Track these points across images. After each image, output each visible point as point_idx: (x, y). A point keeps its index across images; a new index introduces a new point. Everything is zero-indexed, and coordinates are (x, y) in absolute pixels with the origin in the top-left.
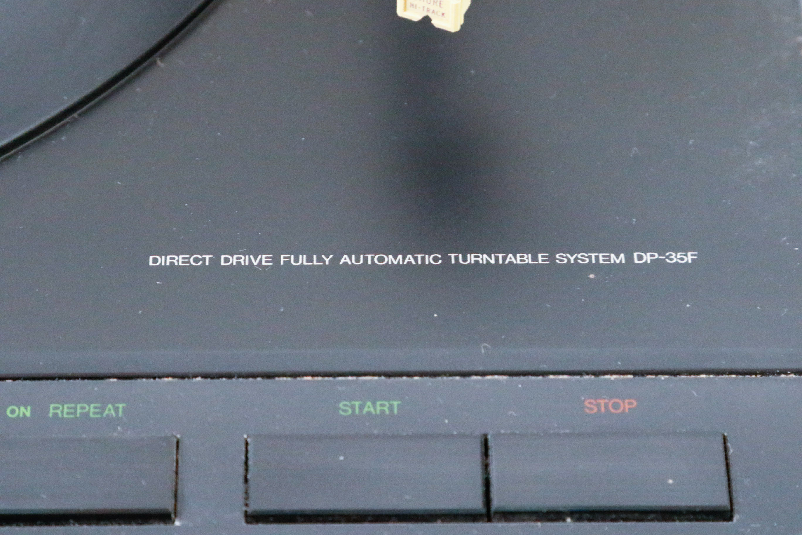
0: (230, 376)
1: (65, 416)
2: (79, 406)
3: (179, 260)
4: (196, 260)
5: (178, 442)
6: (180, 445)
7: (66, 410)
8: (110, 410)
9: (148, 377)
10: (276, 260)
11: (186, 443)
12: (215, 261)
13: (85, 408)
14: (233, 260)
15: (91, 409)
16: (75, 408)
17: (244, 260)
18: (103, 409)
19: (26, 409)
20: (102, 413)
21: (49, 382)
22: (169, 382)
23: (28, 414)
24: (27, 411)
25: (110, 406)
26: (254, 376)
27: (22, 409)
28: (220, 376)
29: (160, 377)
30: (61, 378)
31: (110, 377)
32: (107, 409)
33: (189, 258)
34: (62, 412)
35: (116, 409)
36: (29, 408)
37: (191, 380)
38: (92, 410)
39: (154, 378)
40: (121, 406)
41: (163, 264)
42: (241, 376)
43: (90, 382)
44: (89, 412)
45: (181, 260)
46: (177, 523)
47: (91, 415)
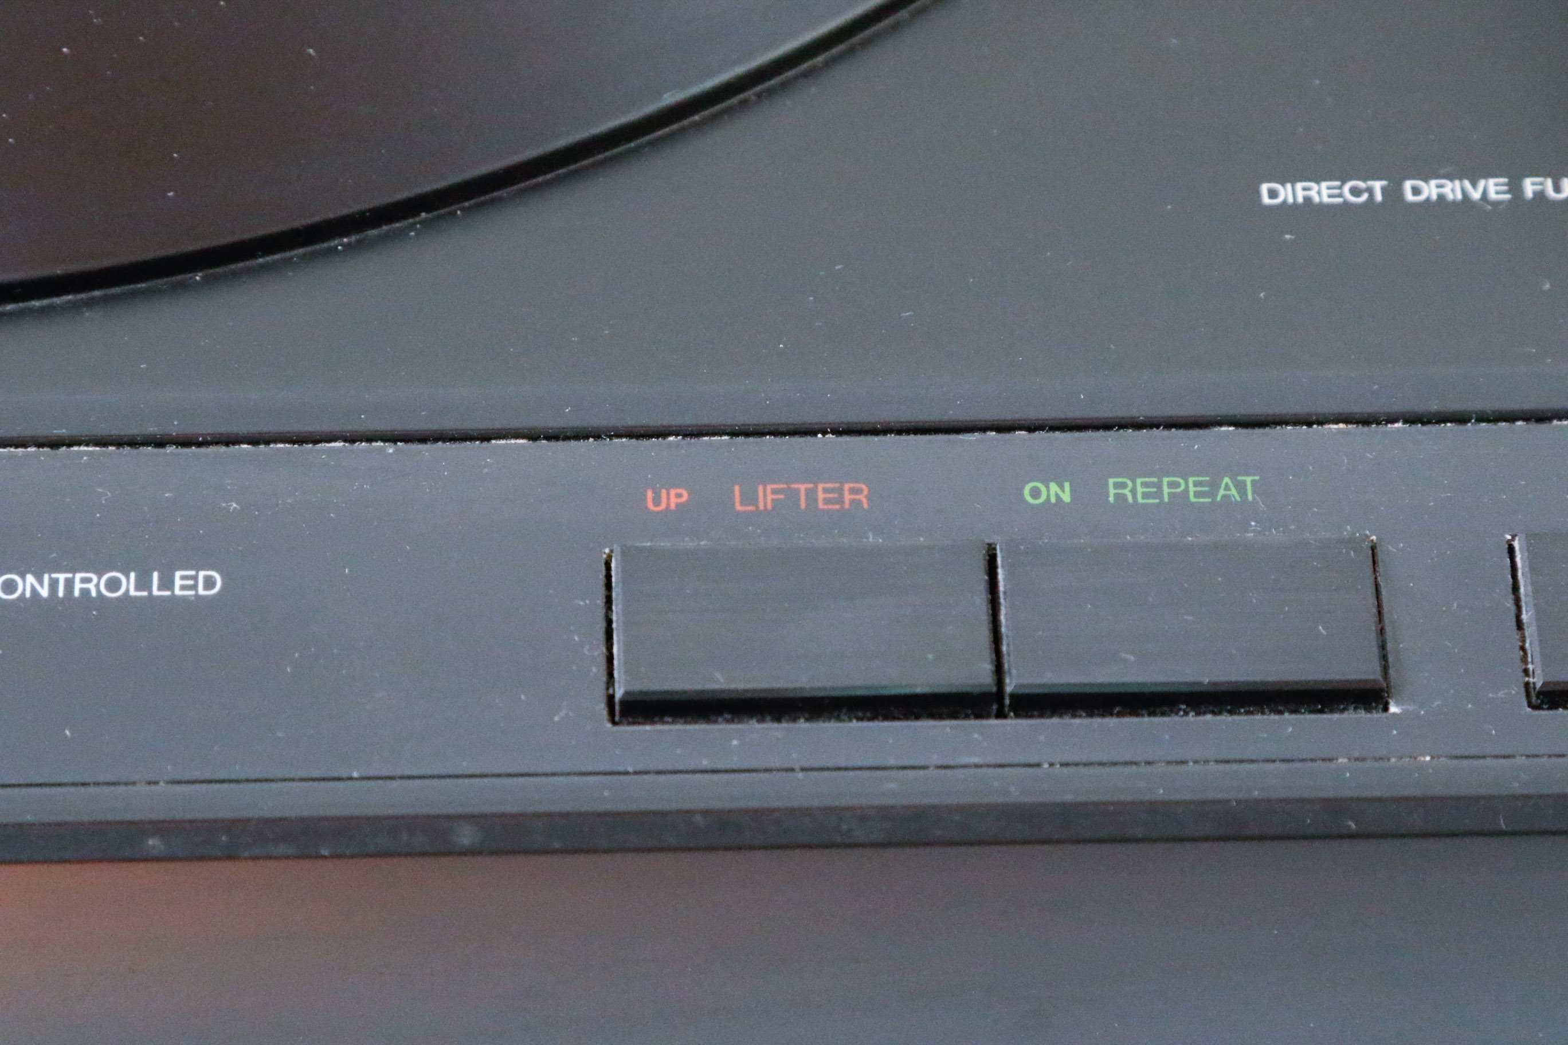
0: (1461, 419)
1: (1140, 500)
2: (1165, 480)
3: (1322, 192)
4: (1356, 192)
5: (1373, 549)
6: (1380, 556)
7: (1140, 490)
8: (1227, 488)
9: (1297, 421)
10: (1515, 188)
11: (1389, 551)
12: (1393, 193)
13: (1177, 485)
14: (1430, 190)
15: (1191, 486)
16: (1159, 486)
17: (1453, 190)
18: (1215, 486)
19: (1062, 488)
20: (1213, 494)
21: (1101, 433)
22: (1339, 430)
23: (1066, 497)
24: (1063, 491)
25: (1226, 480)
26: (1510, 417)
27: (1054, 487)
28: (1441, 419)
29: (1321, 423)
30: (1123, 425)
31: (1220, 424)
32: (1223, 486)
33: (1340, 188)
34: (1134, 491)
35: (1241, 487)
36: (1067, 485)
37: (1382, 428)
38: (1192, 489)
39: (1310, 424)
40: (1248, 479)
41: (1290, 200)
42: (1483, 418)
43: (1181, 432)
44: (1187, 490)
45: (1325, 192)
46: (1393, 709)
47: (1192, 499)
